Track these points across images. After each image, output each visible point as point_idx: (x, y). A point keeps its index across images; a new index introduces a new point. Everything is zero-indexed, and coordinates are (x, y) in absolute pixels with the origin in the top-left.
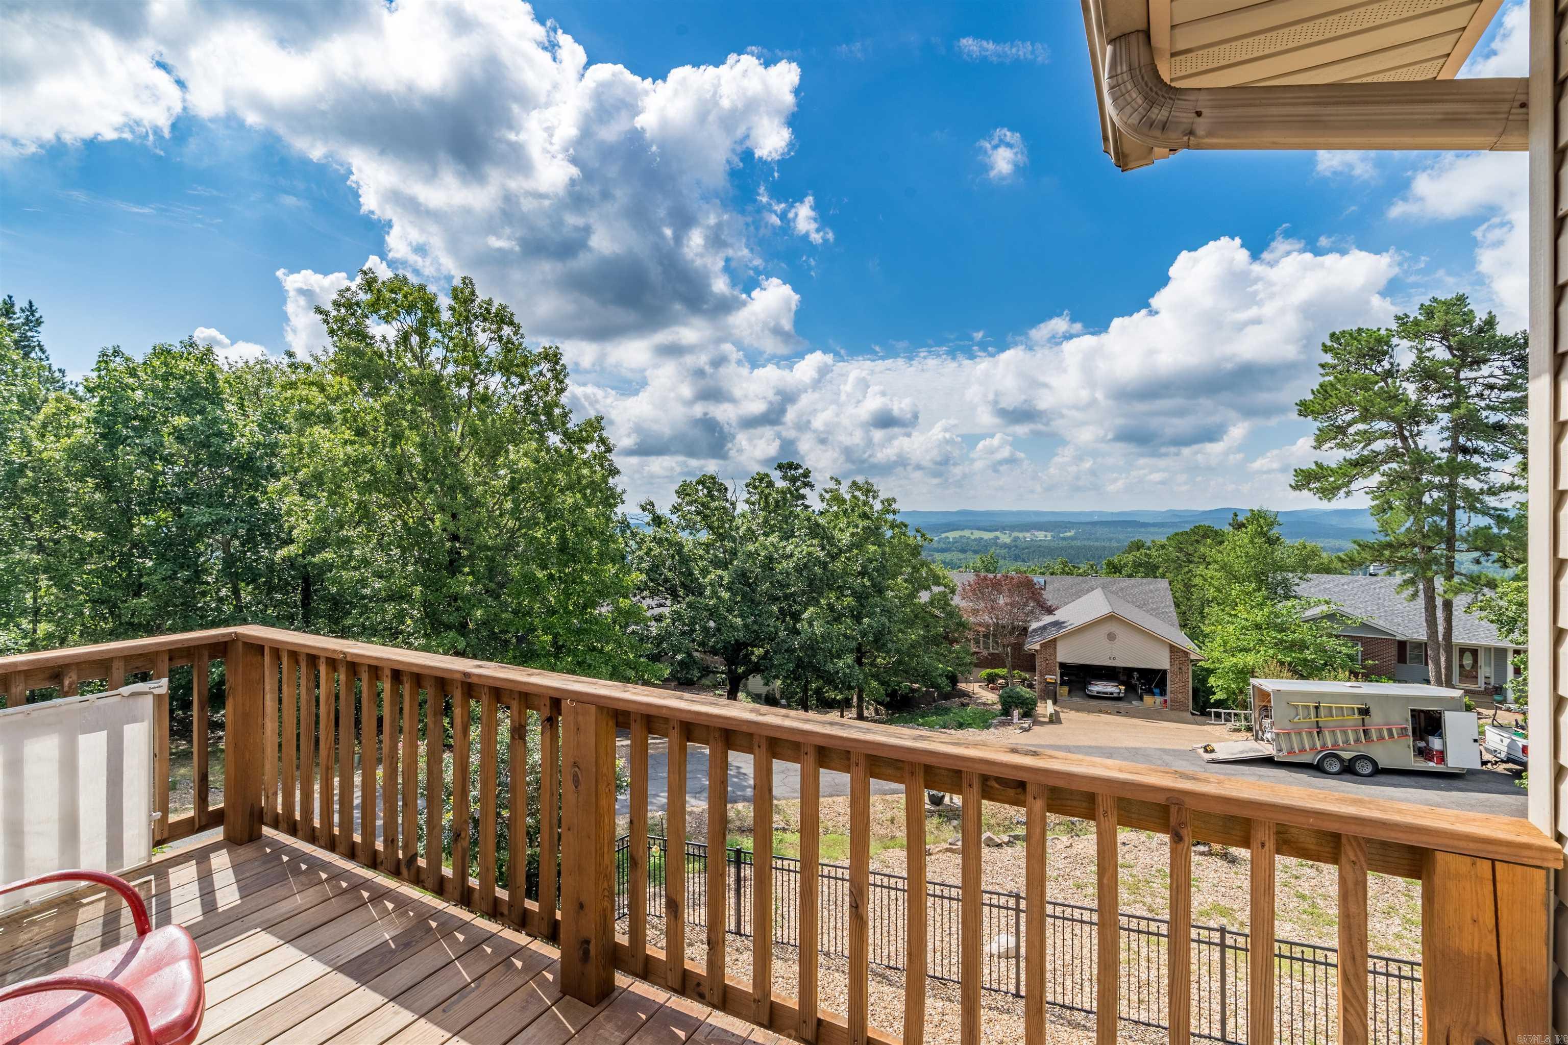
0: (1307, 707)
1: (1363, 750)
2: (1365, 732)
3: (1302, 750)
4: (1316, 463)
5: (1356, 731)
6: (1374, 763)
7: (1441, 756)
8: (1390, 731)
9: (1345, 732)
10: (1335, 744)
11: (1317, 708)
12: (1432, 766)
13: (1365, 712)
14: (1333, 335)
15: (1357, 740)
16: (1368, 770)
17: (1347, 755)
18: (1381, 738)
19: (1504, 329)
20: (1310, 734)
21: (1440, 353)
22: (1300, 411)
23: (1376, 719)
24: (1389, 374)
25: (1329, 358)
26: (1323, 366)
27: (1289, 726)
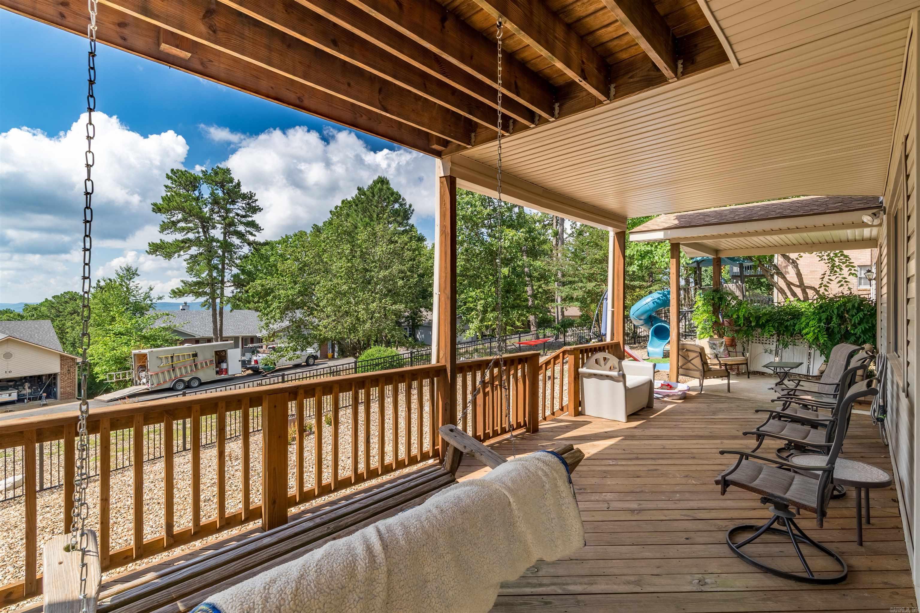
0: (167, 358)
1: (194, 375)
2: (196, 365)
3: (165, 382)
4: (161, 240)
5: (191, 366)
6: (199, 380)
7: (226, 371)
8: (206, 363)
9: (185, 368)
10: (181, 375)
11: (172, 357)
12: (223, 376)
13: (195, 355)
14: (172, 170)
15: (192, 371)
16: (197, 384)
17: (186, 379)
18: (202, 367)
19: (244, 189)
20: (169, 371)
21: (220, 193)
22: (153, 209)
23: (200, 358)
24: (197, 199)
25: (169, 183)
26: (166, 187)
27: (158, 370)
